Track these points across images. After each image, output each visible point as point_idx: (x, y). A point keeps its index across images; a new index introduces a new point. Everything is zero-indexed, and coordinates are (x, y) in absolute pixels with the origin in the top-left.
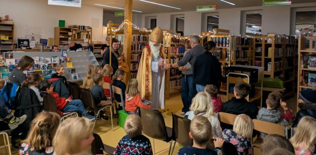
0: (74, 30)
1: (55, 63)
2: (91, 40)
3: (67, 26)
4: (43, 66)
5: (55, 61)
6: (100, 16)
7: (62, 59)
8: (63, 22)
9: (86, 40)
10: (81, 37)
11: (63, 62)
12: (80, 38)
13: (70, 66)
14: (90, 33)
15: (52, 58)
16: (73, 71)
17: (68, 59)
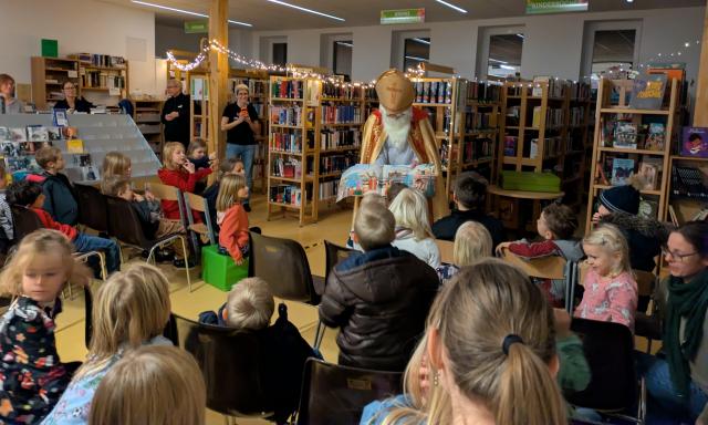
0: (83, 65)
1: (38, 140)
2: (127, 92)
3: (62, 54)
4: (7, 149)
5: (38, 136)
6: (148, 34)
7: (56, 131)
8: (54, 43)
9: (115, 92)
10: (102, 81)
11: (59, 138)
12: (99, 84)
13: (76, 148)
14: (123, 74)
15: (30, 129)
16: (85, 159)
17: (71, 133)
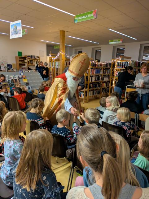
0: (28, 58)
3: (23, 55)
4: (8, 81)
6: (45, 49)
7: (20, 76)
8: (21, 53)
12: (32, 64)
13: (25, 81)
14: (39, 61)
15: (14, 76)
16: (28, 84)
17: (24, 77)
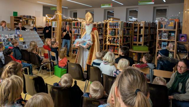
0: (24, 18)
1: (12, 38)
2: (35, 25)
3: (19, 15)
4: (4, 40)
6: (41, 10)
7: (16, 35)
8: (17, 13)
9: (32, 25)
10: (29, 22)
11: (17, 37)
12: (28, 23)
13: (21, 40)
14: (34, 20)
15: (10, 35)
16: (24, 43)
17: (20, 36)
